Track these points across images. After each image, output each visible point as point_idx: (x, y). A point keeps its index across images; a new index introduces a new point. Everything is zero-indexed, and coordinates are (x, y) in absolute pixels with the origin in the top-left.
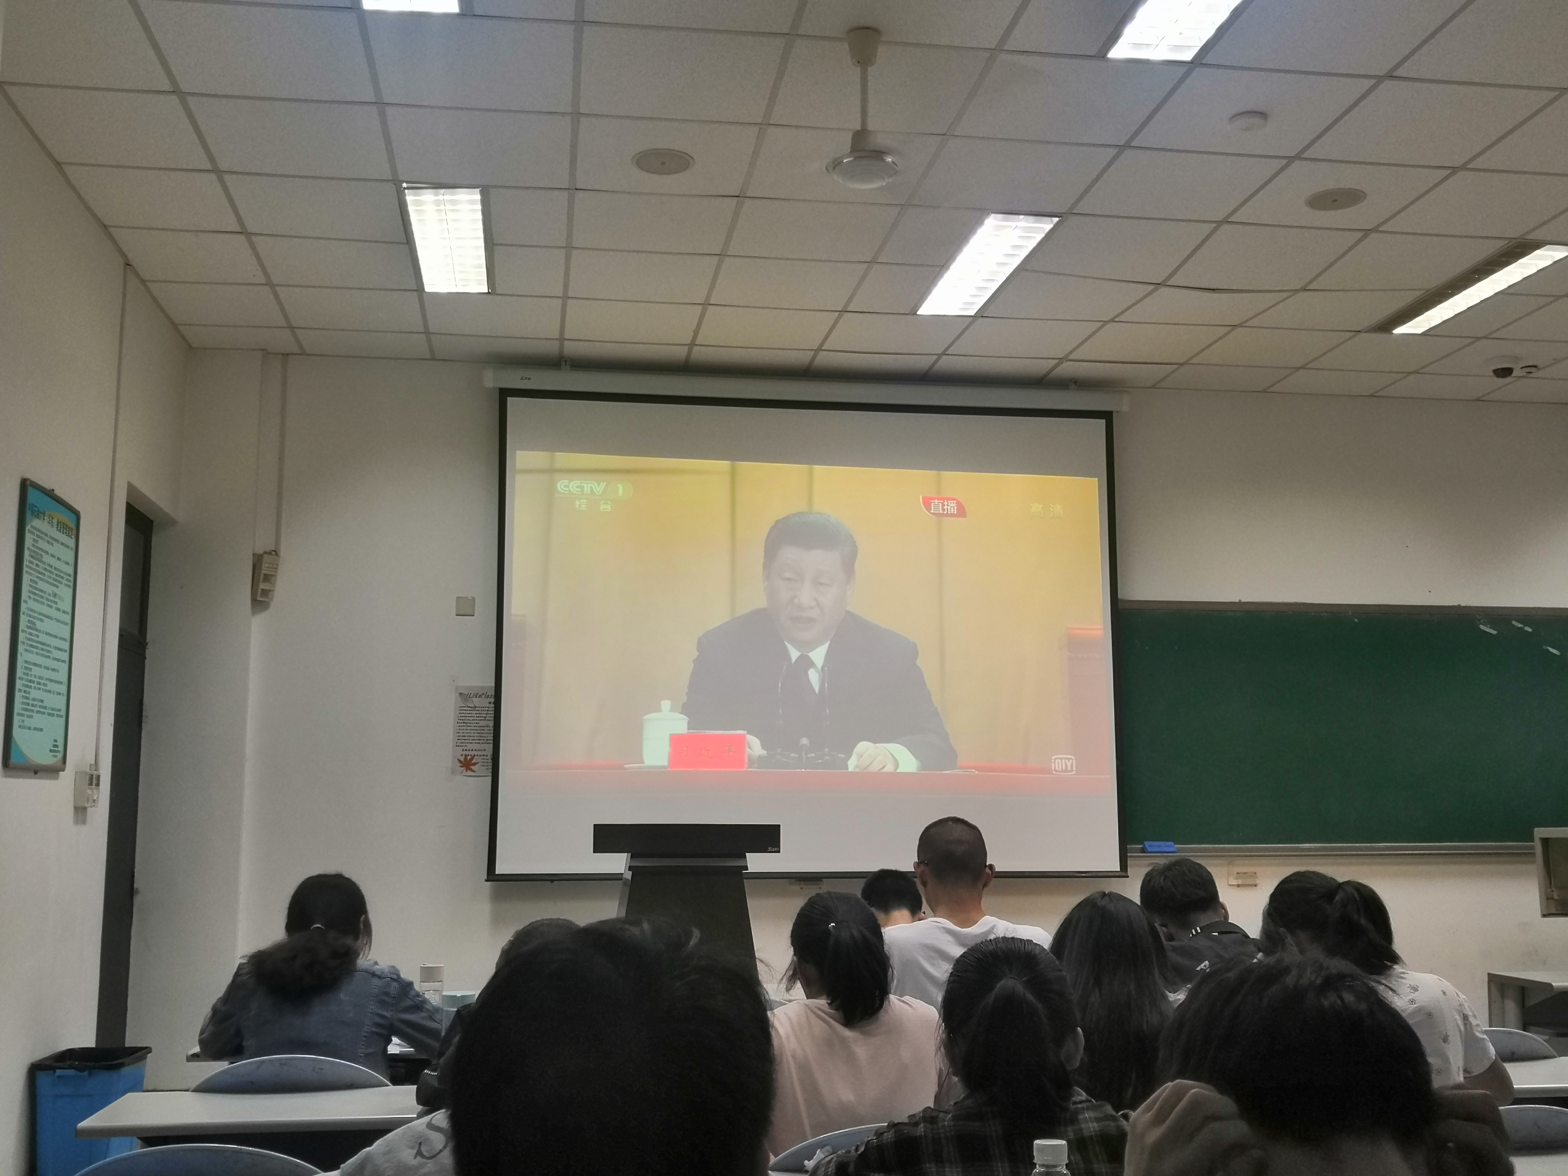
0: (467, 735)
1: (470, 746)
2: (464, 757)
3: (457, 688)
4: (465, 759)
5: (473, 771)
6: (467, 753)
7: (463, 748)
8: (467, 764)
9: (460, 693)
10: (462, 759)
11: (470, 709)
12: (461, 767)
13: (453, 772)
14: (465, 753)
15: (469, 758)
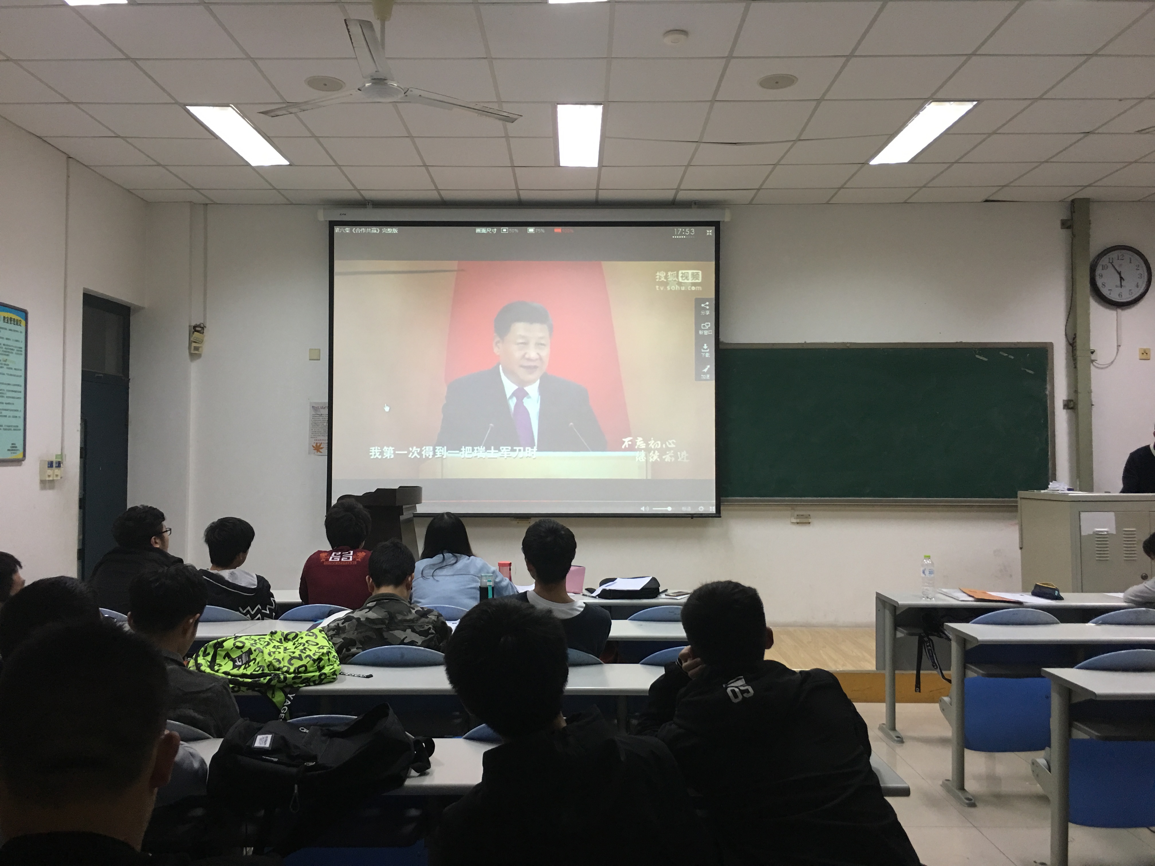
0: (317, 431)
1: (319, 438)
2: (315, 444)
3: (311, 403)
4: (316, 445)
5: (321, 452)
6: (317, 442)
7: (314, 439)
8: (317, 448)
9: (313, 407)
10: (315, 445)
11: (318, 415)
12: (314, 450)
13: (309, 453)
14: (316, 442)
15: (318, 444)
